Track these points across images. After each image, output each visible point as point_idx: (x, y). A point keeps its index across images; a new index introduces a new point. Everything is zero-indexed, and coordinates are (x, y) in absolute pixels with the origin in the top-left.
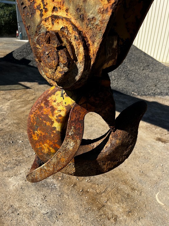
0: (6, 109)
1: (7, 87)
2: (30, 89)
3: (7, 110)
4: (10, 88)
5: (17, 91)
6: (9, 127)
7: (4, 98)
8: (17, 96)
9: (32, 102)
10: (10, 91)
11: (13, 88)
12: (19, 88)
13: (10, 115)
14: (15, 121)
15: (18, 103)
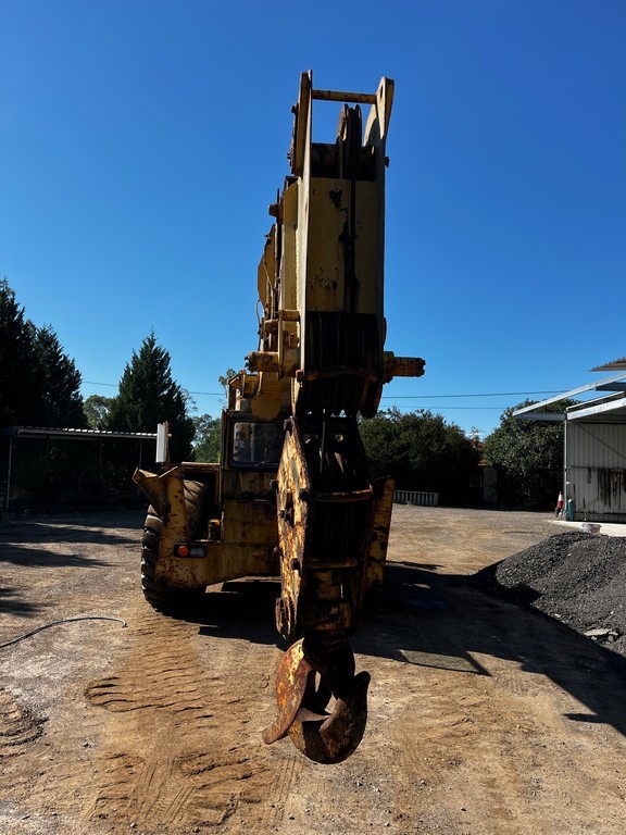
0: (392, 711)
1: (432, 658)
2: (486, 678)
3: (395, 713)
4: (435, 663)
5: (448, 675)
6: (374, 753)
7: (406, 684)
8: (439, 687)
9: (466, 710)
10: (432, 670)
11: (445, 663)
12: (458, 668)
13: (393, 726)
14: (394, 744)
15: (430, 705)
